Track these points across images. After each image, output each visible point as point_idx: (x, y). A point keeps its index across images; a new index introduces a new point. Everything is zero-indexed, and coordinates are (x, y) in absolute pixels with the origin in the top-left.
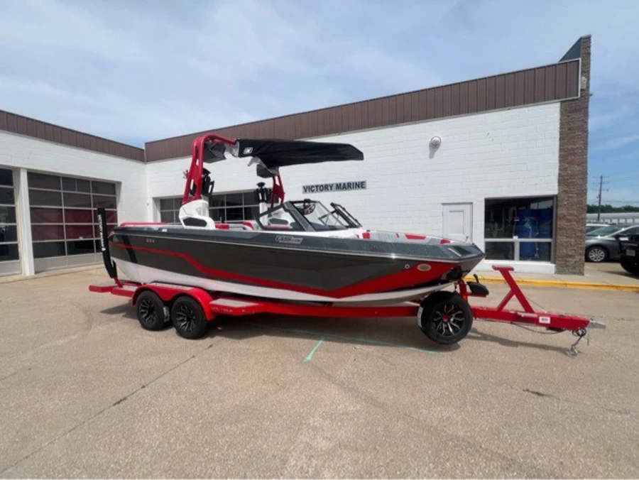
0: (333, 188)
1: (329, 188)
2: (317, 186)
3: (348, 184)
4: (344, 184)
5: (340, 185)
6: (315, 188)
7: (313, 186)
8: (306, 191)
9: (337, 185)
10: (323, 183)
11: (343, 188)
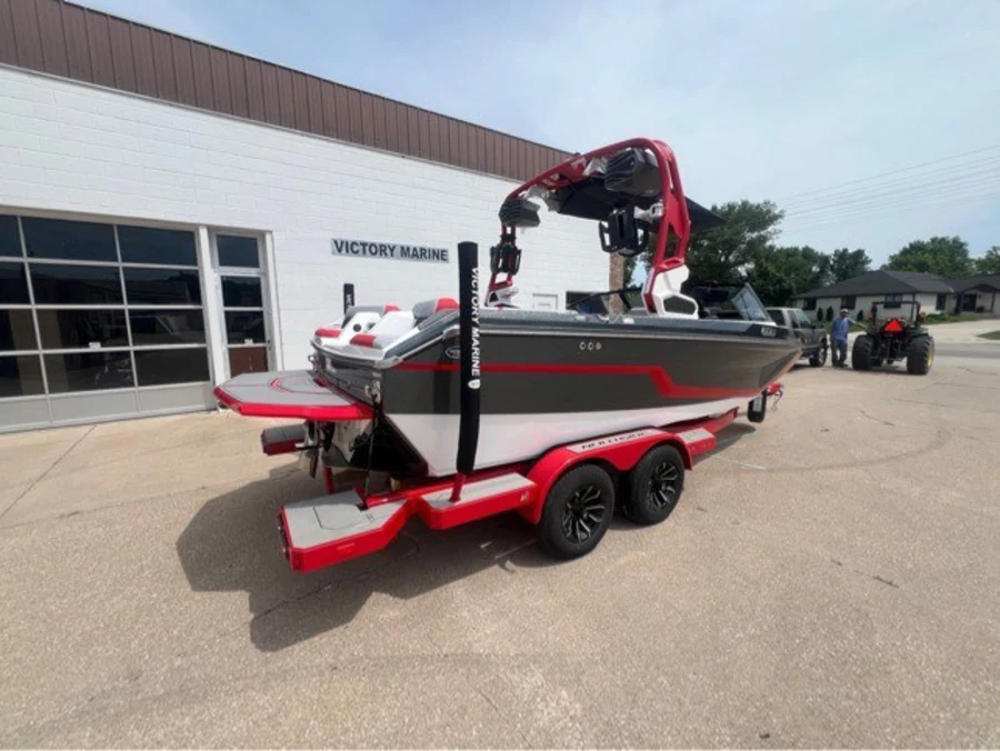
0: (395, 252)
1: (388, 251)
2: (364, 245)
3: (421, 249)
4: (415, 249)
5: (408, 249)
6: (361, 248)
7: (354, 243)
8: (340, 250)
9: (402, 248)
10: (378, 240)
11: (413, 255)
